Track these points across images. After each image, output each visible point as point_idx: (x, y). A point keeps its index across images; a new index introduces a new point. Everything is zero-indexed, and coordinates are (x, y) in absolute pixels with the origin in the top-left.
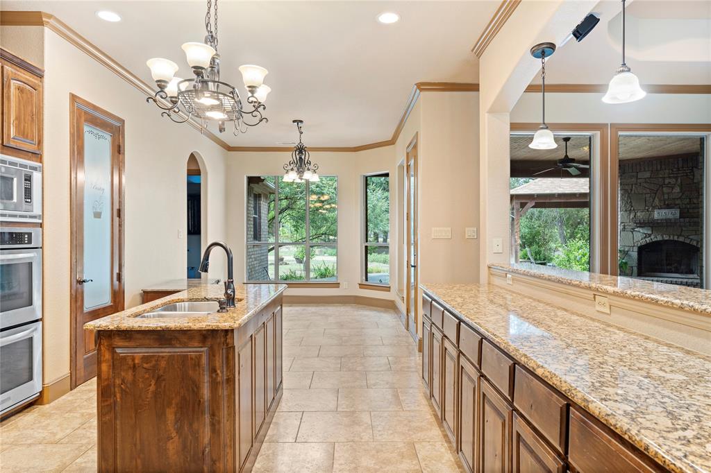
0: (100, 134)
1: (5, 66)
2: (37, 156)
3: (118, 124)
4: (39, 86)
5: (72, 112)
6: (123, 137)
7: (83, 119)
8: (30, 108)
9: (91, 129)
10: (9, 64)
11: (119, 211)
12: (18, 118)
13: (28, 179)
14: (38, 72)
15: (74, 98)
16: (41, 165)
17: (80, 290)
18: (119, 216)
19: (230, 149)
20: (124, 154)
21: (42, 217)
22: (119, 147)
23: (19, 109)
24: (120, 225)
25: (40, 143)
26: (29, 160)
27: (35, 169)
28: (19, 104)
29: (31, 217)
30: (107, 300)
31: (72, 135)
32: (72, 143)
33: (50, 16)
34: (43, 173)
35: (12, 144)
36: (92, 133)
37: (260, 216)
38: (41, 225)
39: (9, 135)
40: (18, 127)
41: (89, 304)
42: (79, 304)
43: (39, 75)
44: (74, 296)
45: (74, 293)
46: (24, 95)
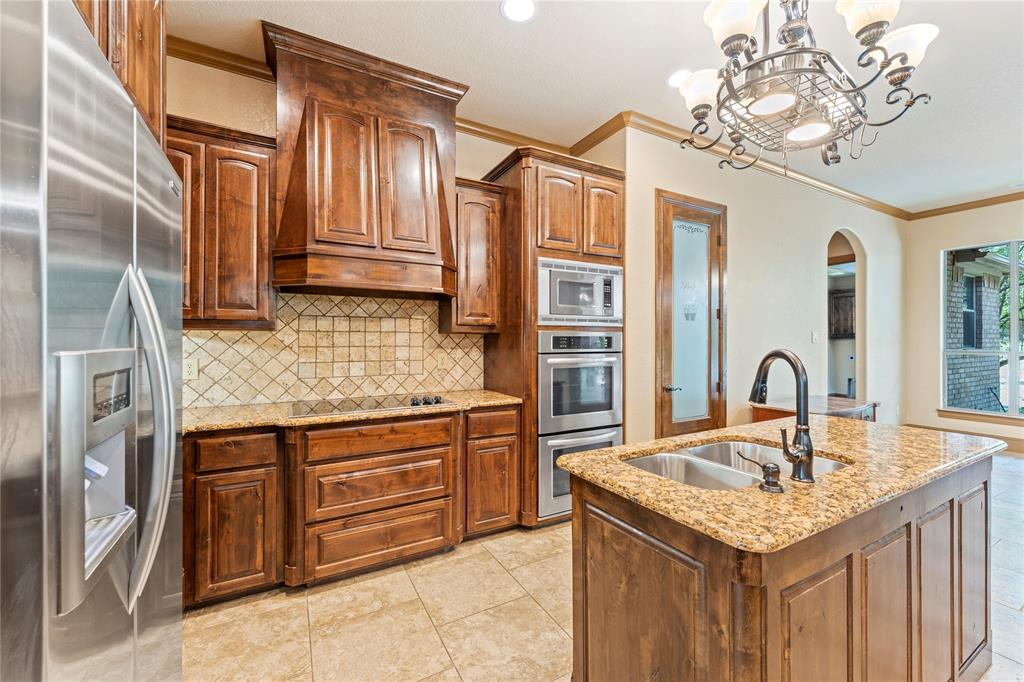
0: (694, 226)
1: (587, 178)
2: (619, 259)
3: (717, 212)
4: (619, 188)
5: (658, 208)
6: (725, 226)
7: (671, 213)
8: (610, 212)
9: (682, 223)
10: (588, 174)
11: (719, 312)
12: (598, 225)
13: (608, 283)
14: (618, 174)
15: (659, 192)
16: (621, 268)
17: (667, 399)
18: (719, 317)
19: (908, 216)
20: (726, 245)
21: (624, 321)
22: (719, 237)
23: (599, 215)
24: (720, 328)
25: (622, 245)
26: (610, 264)
27: (616, 273)
28: (599, 210)
29: (611, 321)
30: (702, 412)
31: (658, 233)
32: (659, 241)
33: (629, 113)
34: (624, 278)
35: (592, 251)
36: (684, 227)
37: (980, 312)
38: (623, 329)
39: (588, 243)
40: (597, 234)
41: (679, 414)
42: (666, 413)
43: (620, 177)
44: (660, 404)
45: (659, 401)
46: (604, 202)
